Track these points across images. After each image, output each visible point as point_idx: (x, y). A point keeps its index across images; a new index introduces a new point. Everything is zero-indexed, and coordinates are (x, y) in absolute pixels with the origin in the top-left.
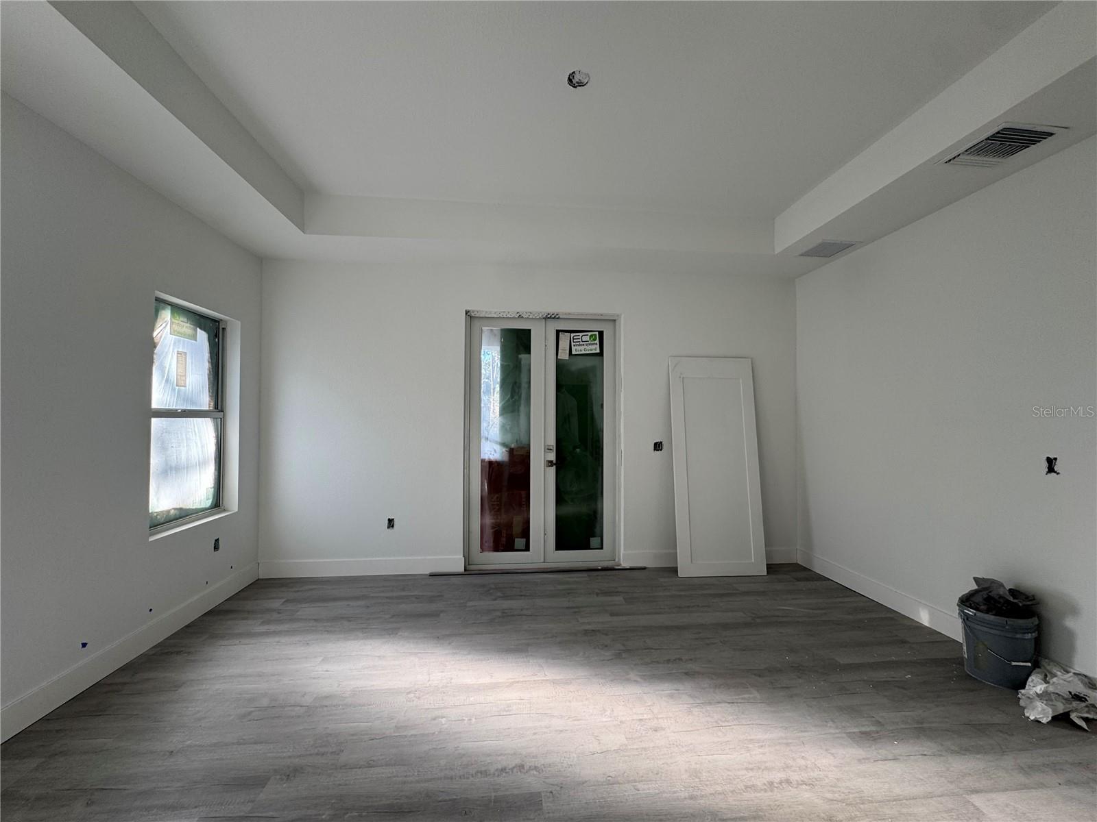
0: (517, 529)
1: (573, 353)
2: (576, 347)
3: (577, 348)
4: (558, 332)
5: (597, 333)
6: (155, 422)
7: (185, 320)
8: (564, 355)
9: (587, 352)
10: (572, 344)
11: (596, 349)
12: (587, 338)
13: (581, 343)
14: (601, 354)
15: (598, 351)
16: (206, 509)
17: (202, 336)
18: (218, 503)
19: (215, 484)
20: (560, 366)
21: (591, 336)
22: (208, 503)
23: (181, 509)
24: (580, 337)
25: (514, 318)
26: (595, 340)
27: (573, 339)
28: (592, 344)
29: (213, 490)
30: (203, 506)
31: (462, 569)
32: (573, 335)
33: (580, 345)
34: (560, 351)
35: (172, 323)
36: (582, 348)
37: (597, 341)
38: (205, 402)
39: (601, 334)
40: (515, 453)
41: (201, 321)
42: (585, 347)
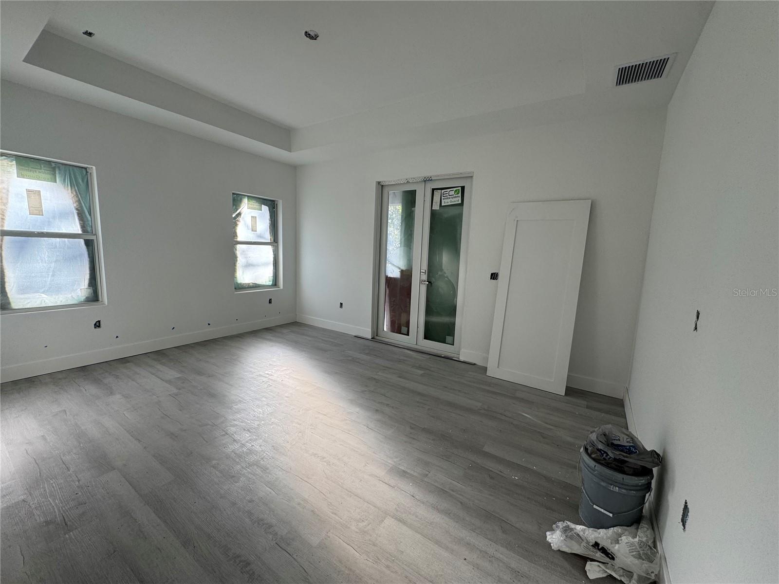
0: (403, 320)
1: (442, 205)
2: (444, 200)
3: (446, 201)
4: (433, 190)
5: (460, 188)
7: (255, 202)
8: (436, 207)
9: (452, 203)
10: (442, 198)
11: (458, 201)
12: (452, 193)
13: (448, 197)
14: (462, 204)
15: (460, 202)
16: (269, 286)
17: (265, 209)
18: (275, 283)
19: (274, 275)
20: (433, 214)
21: (456, 191)
22: (270, 283)
23: (256, 284)
24: (448, 192)
26: (458, 194)
27: (443, 194)
28: (456, 197)
29: (272, 278)
30: (267, 284)
31: (370, 337)
32: (443, 191)
33: (447, 198)
34: (434, 204)
35: (248, 204)
36: (449, 200)
37: (460, 195)
38: (268, 237)
39: (463, 188)
40: (404, 273)
41: (264, 201)
42: (451, 199)
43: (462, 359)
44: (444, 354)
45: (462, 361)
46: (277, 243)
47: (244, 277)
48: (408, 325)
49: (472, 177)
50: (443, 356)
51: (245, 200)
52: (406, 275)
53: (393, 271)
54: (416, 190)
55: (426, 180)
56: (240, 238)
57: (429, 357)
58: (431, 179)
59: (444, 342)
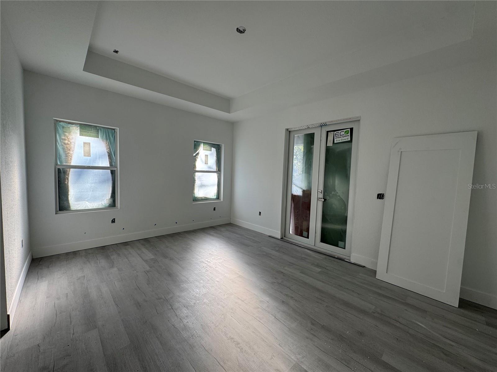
0: (304, 227)
1: (335, 142)
2: (336, 139)
3: (338, 139)
4: (328, 132)
5: (349, 129)
6: (197, 174)
7: (208, 146)
8: (330, 144)
9: (343, 141)
10: (335, 137)
11: (348, 139)
12: (343, 133)
13: (340, 136)
14: (351, 141)
15: (349, 140)
16: (214, 199)
17: (214, 150)
18: (218, 197)
19: (217, 192)
20: (328, 149)
21: (346, 132)
22: (215, 197)
23: (206, 197)
24: (339, 133)
25: (306, 129)
26: (348, 133)
27: (335, 135)
28: (346, 136)
29: (216, 194)
30: (213, 198)
31: (279, 237)
32: (335, 132)
33: (339, 137)
34: (328, 142)
35: (203, 147)
36: (340, 139)
37: (349, 134)
38: (215, 168)
39: (352, 129)
40: (305, 192)
41: (213, 145)
42: (342, 138)
43: (353, 261)
44: (337, 255)
45: (353, 263)
46: (220, 171)
47: (199, 193)
48: (308, 230)
49: (359, 120)
50: (336, 257)
51: (202, 145)
52: (307, 194)
53: (297, 191)
54: (314, 133)
55: (322, 126)
56: (198, 169)
57: (324, 256)
58: (326, 124)
59: (337, 245)
